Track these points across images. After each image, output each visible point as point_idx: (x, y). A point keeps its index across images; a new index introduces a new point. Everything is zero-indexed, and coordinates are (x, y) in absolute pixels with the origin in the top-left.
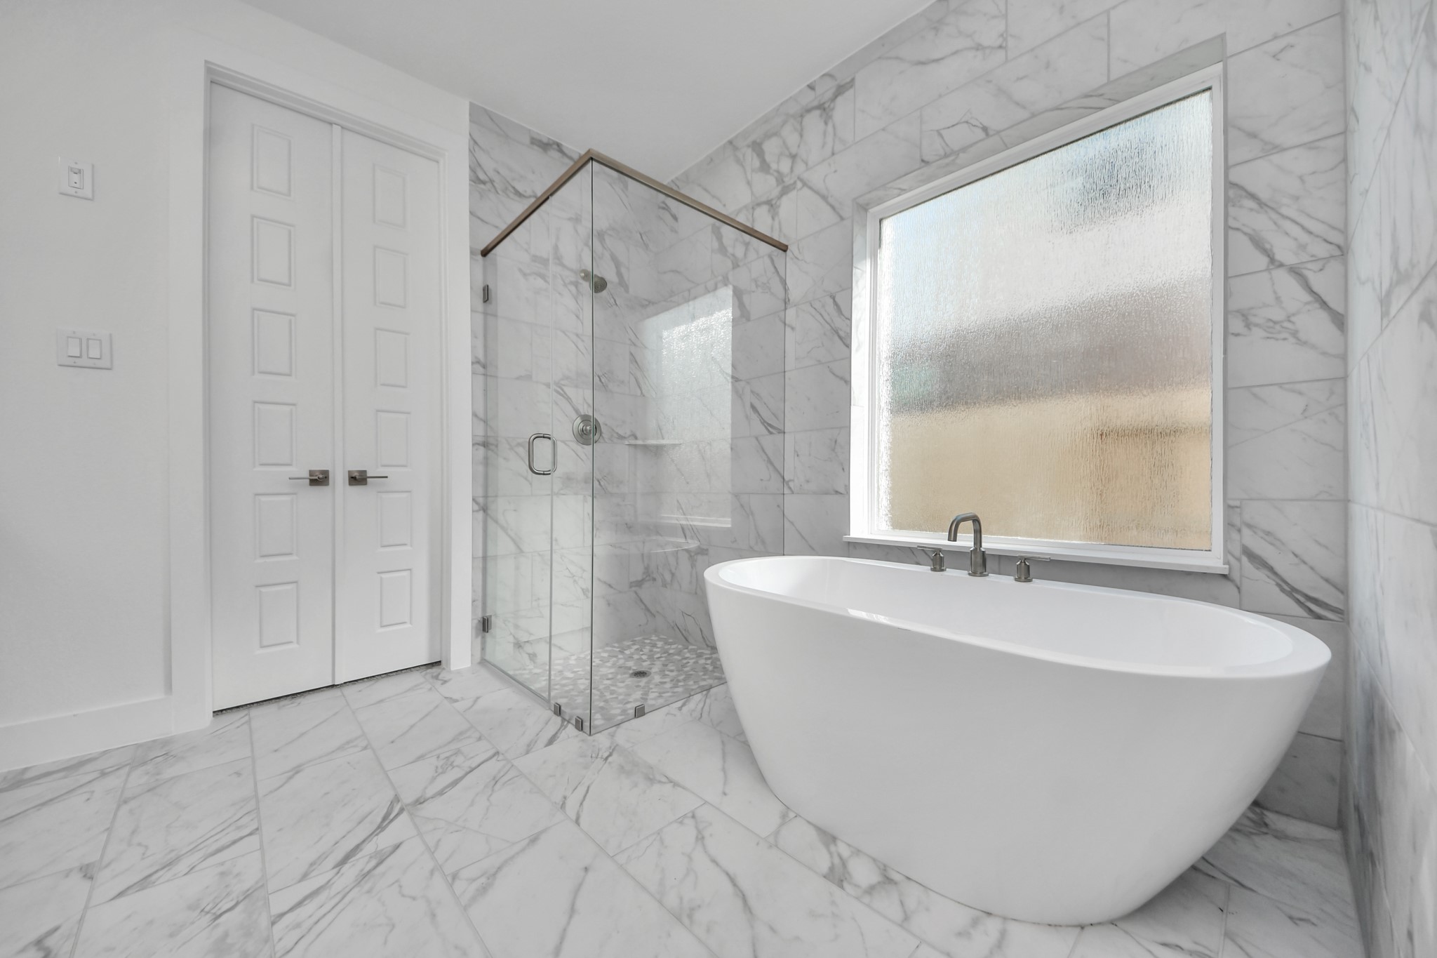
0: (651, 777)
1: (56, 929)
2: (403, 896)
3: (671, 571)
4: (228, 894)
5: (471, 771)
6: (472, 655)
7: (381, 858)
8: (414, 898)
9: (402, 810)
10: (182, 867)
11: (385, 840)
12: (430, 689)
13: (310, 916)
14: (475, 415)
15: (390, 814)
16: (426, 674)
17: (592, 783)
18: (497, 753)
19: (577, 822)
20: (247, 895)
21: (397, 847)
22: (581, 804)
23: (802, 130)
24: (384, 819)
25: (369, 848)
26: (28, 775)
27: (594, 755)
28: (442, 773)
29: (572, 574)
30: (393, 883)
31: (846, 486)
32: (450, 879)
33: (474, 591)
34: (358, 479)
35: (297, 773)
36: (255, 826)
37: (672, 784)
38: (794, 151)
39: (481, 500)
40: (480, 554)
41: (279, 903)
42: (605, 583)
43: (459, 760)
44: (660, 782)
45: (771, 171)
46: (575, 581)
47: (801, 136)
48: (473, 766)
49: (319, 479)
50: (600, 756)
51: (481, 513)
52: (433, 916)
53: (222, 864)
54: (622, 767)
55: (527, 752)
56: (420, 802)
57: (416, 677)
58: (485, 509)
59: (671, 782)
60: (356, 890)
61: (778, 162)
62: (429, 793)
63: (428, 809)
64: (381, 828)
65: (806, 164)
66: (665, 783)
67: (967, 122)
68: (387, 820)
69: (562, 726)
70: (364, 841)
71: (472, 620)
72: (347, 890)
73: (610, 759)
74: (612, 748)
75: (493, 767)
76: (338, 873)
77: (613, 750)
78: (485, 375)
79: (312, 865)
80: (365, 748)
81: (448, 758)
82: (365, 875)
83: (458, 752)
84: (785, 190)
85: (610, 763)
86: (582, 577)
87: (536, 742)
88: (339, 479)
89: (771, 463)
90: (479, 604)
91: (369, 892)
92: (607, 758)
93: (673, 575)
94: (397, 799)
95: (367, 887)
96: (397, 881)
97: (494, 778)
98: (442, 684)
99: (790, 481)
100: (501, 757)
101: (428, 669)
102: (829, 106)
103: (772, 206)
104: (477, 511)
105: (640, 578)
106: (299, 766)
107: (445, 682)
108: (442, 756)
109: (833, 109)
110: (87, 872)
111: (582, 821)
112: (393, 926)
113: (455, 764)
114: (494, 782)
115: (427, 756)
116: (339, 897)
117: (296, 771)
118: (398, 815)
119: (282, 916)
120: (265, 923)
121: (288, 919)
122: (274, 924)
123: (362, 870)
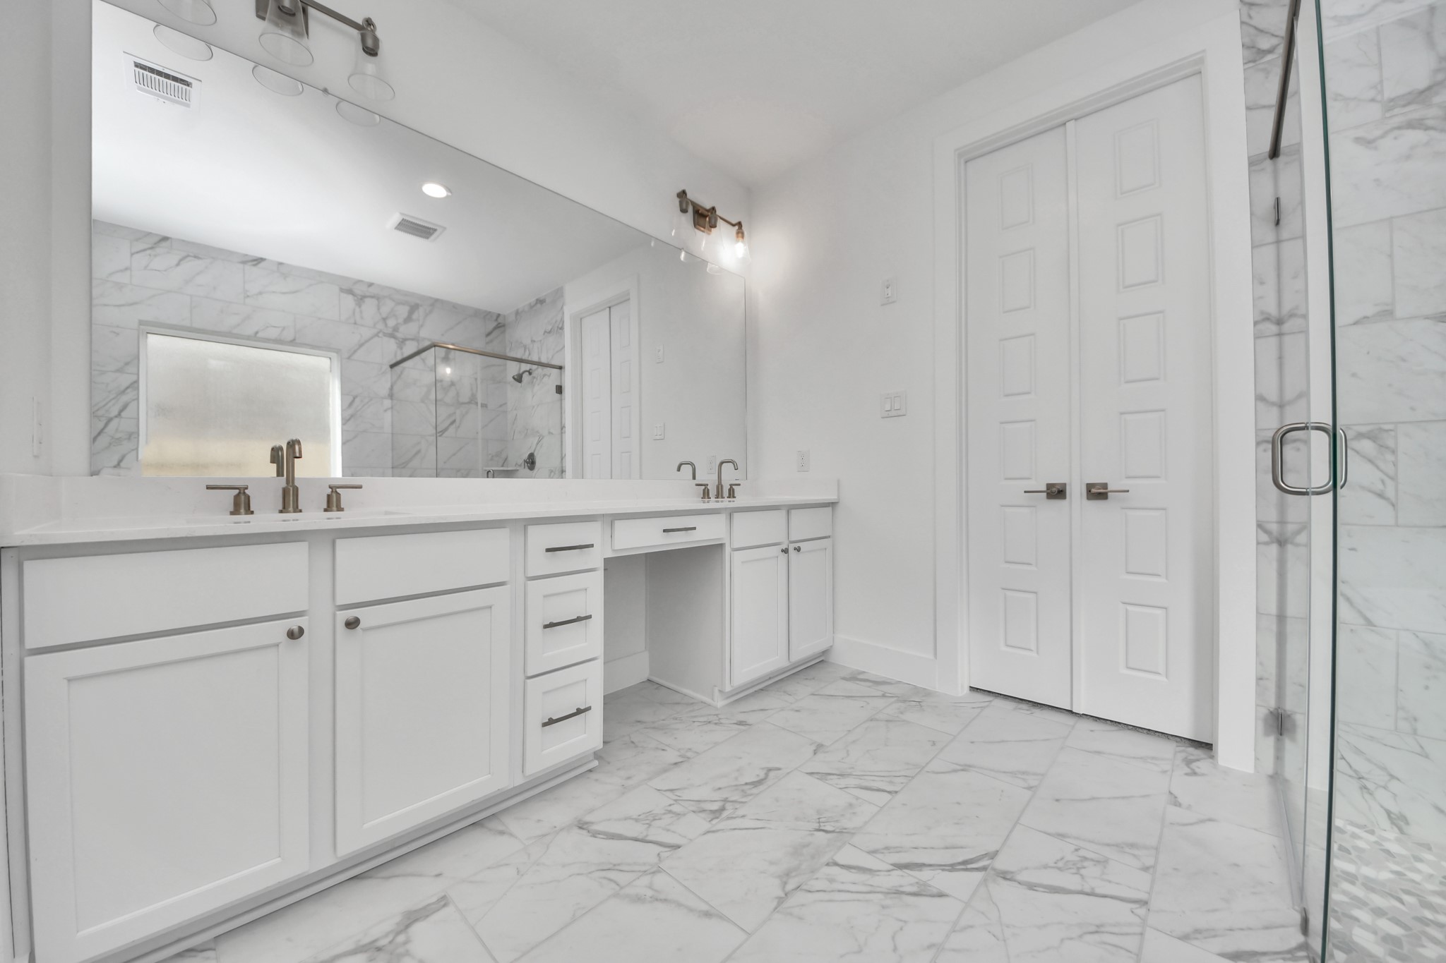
1: (779, 769)
2: (893, 938)
4: (837, 821)
5: (1087, 894)
7: (921, 892)
8: (895, 949)
9: (984, 869)
10: (843, 782)
11: (940, 880)
12: (1165, 771)
13: (843, 883)
14: (1260, 398)
15: (972, 863)
16: (1180, 752)
18: (1144, 903)
20: (842, 832)
21: (941, 895)
24: (965, 862)
25: (925, 875)
28: (1059, 869)
30: (901, 921)
33: (1260, 663)
34: (1097, 493)
35: (963, 770)
36: (897, 790)
39: (1274, 528)
40: (1273, 609)
41: (847, 855)
43: (1091, 871)
48: (1098, 891)
49: (1057, 492)
53: (857, 798)
55: (1185, 938)
56: (1005, 876)
57: (1168, 748)
58: (1282, 542)
60: (880, 896)
62: (1023, 877)
63: (1003, 890)
64: (952, 867)
68: (965, 865)
69: (1290, 952)
70: (930, 865)
71: (1257, 705)
72: (878, 890)
75: (1121, 913)
76: (889, 871)
78: (1280, 335)
79: (887, 848)
80: (1029, 788)
81: (1085, 859)
82: (898, 892)
83: (1103, 862)
87: (1215, 936)
88: (1076, 491)
91: (883, 907)
94: (993, 855)
95: (888, 902)
96: (905, 922)
97: (1102, 926)
98: (1186, 774)
100: (1142, 911)
104: (1266, 544)
106: (970, 766)
107: (1194, 773)
108: (1082, 853)
110: (818, 748)
112: (860, 951)
113: (1083, 871)
114: (1093, 929)
115: (1068, 840)
116: (869, 889)
117: (966, 768)
118: (977, 869)
119: (836, 864)
120: (825, 859)
121: (835, 870)
122: (828, 864)
123: (901, 886)
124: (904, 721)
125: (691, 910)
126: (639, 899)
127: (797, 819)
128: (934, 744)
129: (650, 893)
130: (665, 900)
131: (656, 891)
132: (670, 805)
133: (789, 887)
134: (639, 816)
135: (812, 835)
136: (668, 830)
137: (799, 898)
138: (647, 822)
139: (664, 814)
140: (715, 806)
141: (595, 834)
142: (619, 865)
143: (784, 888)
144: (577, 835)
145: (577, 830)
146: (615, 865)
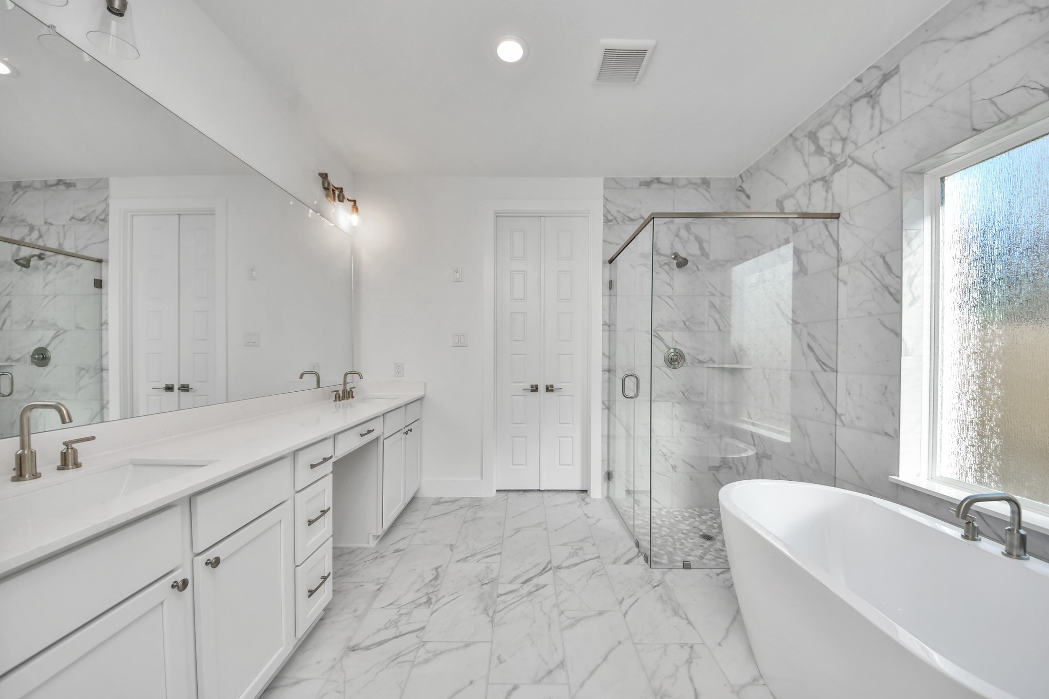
0: (677, 611)
1: (441, 566)
2: (541, 610)
3: (743, 464)
4: (487, 577)
5: (584, 562)
6: (602, 492)
7: (539, 588)
8: (545, 613)
9: (551, 569)
10: (477, 558)
11: (541, 580)
12: (579, 506)
13: (509, 601)
14: (603, 354)
15: (546, 568)
16: (579, 496)
17: (640, 597)
18: (599, 557)
19: (625, 615)
20: (493, 580)
21: (545, 586)
22: (630, 607)
23: (851, 116)
25: (535, 581)
26: (442, 500)
27: (648, 581)
28: (572, 557)
29: (664, 454)
30: (539, 602)
31: (896, 430)
32: (560, 613)
33: (603, 455)
34: (550, 389)
35: (518, 531)
36: (500, 551)
37: (688, 621)
38: (844, 134)
39: (606, 403)
40: (606, 434)
41: (502, 589)
42: (688, 463)
43: (580, 553)
44: (680, 616)
45: (825, 153)
46: (666, 459)
47: (851, 122)
48: (587, 559)
49: (534, 389)
50: (651, 584)
51: (607, 410)
52: (550, 626)
53: (488, 563)
54: (661, 597)
55: (614, 563)
56: (559, 568)
57: (574, 496)
58: (609, 408)
59: (688, 620)
60: (526, 598)
61: (831, 145)
62: (564, 565)
63: (562, 573)
64: (541, 573)
65: (856, 144)
66: (682, 618)
67: (1024, 86)
68: (544, 571)
69: (637, 555)
70: (534, 577)
71: (602, 471)
72: (523, 596)
73: (656, 588)
74: (661, 582)
75: (594, 564)
76: (522, 586)
77: (661, 583)
78: (610, 331)
79: (515, 578)
80: (545, 529)
81: (576, 549)
82: (530, 593)
83: (581, 548)
84: (837, 168)
85: (655, 590)
86: (671, 457)
87: (620, 559)
88: (542, 388)
89: (825, 396)
90: (606, 463)
91: (530, 601)
92: (655, 587)
93: (744, 468)
94: (550, 562)
95: (530, 598)
96: (541, 602)
97: (593, 571)
98: (585, 505)
99: (842, 414)
100: (600, 560)
101: (582, 493)
102: (876, 93)
103: (826, 181)
104: (604, 409)
105: (717, 465)
106: (519, 528)
107: (587, 504)
108: (574, 547)
109: (879, 95)
110: (451, 547)
111: (627, 616)
112: (535, 622)
113: (579, 554)
114: (592, 573)
115: (568, 545)
116: (520, 597)
117: (518, 530)
118: (549, 570)
119: (501, 595)
120: (495, 595)
121: (502, 598)
122: (498, 597)
123: (530, 590)
124: (479, 517)
125: (458, 649)
126: (427, 661)
127: (469, 585)
128: (499, 524)
129: (430, 655)
130: (441, 653)
131: (433, 652)
132: (398, 611)
133: (491, 614)
134: (385, 625)
135: (482, 588)
136: (410, 623)
137: (498, 617)
138: (393, 626)
139: (399, 617)
140: (424, 599)
141: (368, 648)
142: (400, 653)
143: (488, 616)
144: (355, 656)
145: (353, 653)
146: (398, 655)
